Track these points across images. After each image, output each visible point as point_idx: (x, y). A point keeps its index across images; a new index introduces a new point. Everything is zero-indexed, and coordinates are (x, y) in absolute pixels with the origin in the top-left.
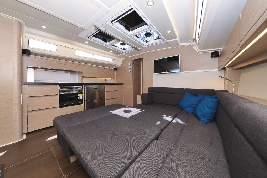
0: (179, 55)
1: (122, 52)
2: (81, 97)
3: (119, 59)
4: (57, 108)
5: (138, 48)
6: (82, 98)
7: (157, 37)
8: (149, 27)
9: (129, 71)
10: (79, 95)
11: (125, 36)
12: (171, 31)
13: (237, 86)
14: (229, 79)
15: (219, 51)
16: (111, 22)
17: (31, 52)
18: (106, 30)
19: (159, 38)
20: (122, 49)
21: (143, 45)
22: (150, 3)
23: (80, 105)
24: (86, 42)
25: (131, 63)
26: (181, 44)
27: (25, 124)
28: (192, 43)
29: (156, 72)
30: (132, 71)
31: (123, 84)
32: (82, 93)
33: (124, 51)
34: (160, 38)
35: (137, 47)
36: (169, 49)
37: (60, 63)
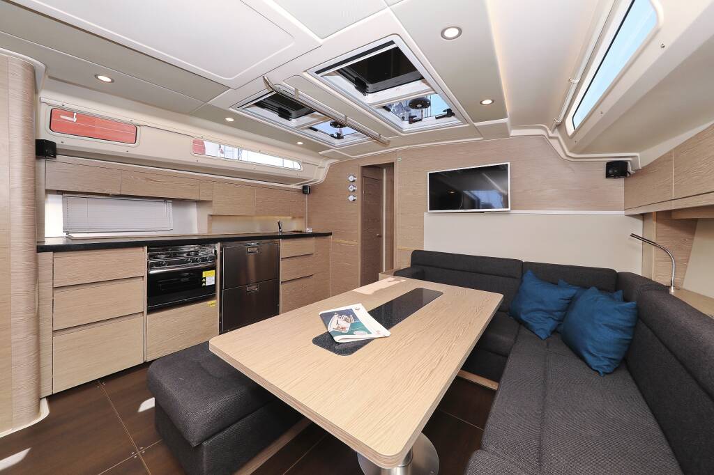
0: (509, 163)
1: (333, 145)
2: (210, 278)
3: (321, 163)
4: (140, 318)
5: (383, 138)
6: (213, 283)
7: (444, 111)
8: (428, 87)
9: (351, 198)
10: (205, 274)
11: (352, 107)
12: (493, 101)
13: (683, 265)
14: (660, 243)
15: (630, 159)
16: (318, 72)
17: (57, 147)
18: (297, 90)
19: (450, 113)
20: (332, 136)
21: (400, 129)
22: (451, 33)
23: (209, 303)
24: (230, 120)
25: (358, 173)
26: (514, 133)
27: (46, 371)
28: (550, 132)
29: (433, 206)
30: (358, 198)
31: (330, 234)
32: (213, 268)
33: (337, 142)
34: (453, 114)
35: (380, 135)
36: (477, 143)
37: (147, 179)
